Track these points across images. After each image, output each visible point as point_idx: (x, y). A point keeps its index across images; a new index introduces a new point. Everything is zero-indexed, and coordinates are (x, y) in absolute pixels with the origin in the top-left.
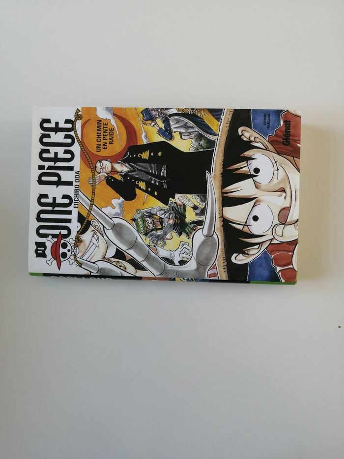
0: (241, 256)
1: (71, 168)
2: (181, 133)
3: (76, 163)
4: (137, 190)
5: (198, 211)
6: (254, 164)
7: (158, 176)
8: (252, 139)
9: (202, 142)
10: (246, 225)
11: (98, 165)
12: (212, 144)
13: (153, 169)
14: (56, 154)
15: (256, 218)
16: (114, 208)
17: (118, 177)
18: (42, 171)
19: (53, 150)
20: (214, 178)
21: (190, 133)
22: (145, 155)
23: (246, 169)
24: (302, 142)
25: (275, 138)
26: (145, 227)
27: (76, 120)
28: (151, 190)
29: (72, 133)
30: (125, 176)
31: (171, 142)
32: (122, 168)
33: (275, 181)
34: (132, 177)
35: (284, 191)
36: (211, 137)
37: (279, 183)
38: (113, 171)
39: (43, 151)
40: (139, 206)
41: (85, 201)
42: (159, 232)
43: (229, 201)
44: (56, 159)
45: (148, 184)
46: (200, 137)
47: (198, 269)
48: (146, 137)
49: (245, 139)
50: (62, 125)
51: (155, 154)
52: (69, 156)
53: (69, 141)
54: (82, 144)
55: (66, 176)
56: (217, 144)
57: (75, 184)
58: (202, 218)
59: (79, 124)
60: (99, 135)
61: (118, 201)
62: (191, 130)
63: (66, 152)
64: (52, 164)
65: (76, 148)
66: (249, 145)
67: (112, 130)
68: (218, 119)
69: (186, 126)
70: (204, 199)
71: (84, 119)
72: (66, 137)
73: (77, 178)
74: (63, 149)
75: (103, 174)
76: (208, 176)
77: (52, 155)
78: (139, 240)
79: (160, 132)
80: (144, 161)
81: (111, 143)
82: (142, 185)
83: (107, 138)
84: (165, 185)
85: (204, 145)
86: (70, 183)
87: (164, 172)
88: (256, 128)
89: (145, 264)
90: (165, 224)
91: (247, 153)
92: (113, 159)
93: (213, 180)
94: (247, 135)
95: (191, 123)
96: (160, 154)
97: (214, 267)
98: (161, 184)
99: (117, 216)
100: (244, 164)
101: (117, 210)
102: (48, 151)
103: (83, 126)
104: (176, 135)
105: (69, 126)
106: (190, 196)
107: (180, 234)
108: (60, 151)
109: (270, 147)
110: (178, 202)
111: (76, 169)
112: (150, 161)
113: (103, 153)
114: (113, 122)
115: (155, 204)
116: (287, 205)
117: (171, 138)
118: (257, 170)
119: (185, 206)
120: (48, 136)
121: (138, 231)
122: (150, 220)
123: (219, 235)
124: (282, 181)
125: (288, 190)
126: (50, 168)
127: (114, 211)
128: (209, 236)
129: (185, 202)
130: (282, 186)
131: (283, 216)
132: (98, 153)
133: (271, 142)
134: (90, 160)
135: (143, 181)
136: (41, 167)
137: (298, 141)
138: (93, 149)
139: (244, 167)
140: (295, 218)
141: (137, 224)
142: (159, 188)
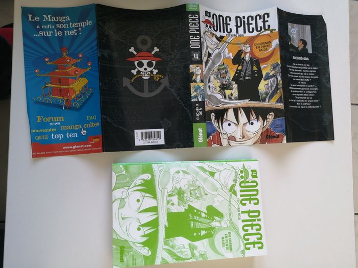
0: (214, 118)
1: (245, 32)
2: (268, 84)
3: (248, 34)
4: (237, 65)
5: (230, 96)
6: (255, 122)
7: (245, 76)
8: (268, 120)
9: (264, 95)
10: (226, 120)
11: (248, 45)
12: (264, 100)
13: (249, 73)
14: (252, 24)
15: (229, 125)
16: (228, 54)
17: (243, 56)
18: (242, 18)
19: (254, 22)
20: (247, 103)
21: (268, 89)
22: (255, 68)
23: (252, 118)
24: (269, 144)
25: (269, 132)
26: (221, 69)
27: (270, 30)
28: (238, 72)
29: (263, 30)
30: (244, 59)
31: (263, 80)
32: (247, 58)
33: (248, 133)
34: (243, 62)
35: (243, 138)
36: (267, 100)
37: (247, 135)
38: (246, 53)
39: (252, 17)
40: (230, 66)
41: (230, 39)
42: (219, 76)
43: (236, 111)
44: (249, 24)
45: (241, 71)
46: (267, 94)
47: (208, 95)
48: (264, 67)
49: (268, 116)
50: (267, 24)
51: (256, 73)
52: (251, 30)
53: (259, 29)
54: (258, 36)
55: (241, 30)
56: (264, 103)
57: (238, 34)
58: (227, 98)
59: (268, 32)
60: (263, 43)
61: (231, 56)
62: (270, 89)
63: (253, 29)
64: (246, 22)
65: (255, 33)
66: (264, 119)
67: (266, 50)
68: (277, 102)
69: (271, 86)
70: (236, 99)
71: (271, 35)
72: (261, 27)
73: (240, 36)
74: (254, 27)
75: (243, 48)
76: (247, 100)
77: (250, 22)
78: (216, 66)
79: (268, 74)
80: (252, 68)
81: (260, 50)
82: (240, 68)
83: (262, 48)
84: (241, 79)
85: (263, 97)
86: (237, 32)
87: (247, 78)
88: (274, 121)
89: (207, 68)
90: (223, 79)
91: (260, 118)
92: (251, 53)
93: (246, 103)
94: (270, 117)
95: (273, 88)
96: (256, 75)
97: (209, 104)
98: (241, 77)
99: (225, 55)
100: (255, 117)
101: (227, 56)
102: (252, 20)
103: (267, 35)
104: (266, 82)
105: (267, 28)
106: (237, 92)
107: (220, 87)
108: (253, 26)
109: (265, 129)
110: (234, 86)
111: (245, 35)
112: (252, 71)
113: (254, 47)
114: (271, 49)
115: (231, 74)
116: (237, 140)
117: (265, 80)
118: (252, 124)
119: (232, 89)
120: (260, 18)
121: (219, 66)
122: (224, 72)
123: (221, 106)
124: (248, 137)
125: (244, 140)
126: (244, 22)
127: (226, 54)
128: (220, 102)
129: (234, 89)
130: (246, 137)
131: (232, 138)
132: (254, 45)
133: (267, 129)
134: (250, 41)
135: (242, 68)
136: (244, 17)
137: (269, 143)
138: (256, 42)
139: (253, 117)
140: (231, 144)
141: (221, 65)
142: (239, 76)
